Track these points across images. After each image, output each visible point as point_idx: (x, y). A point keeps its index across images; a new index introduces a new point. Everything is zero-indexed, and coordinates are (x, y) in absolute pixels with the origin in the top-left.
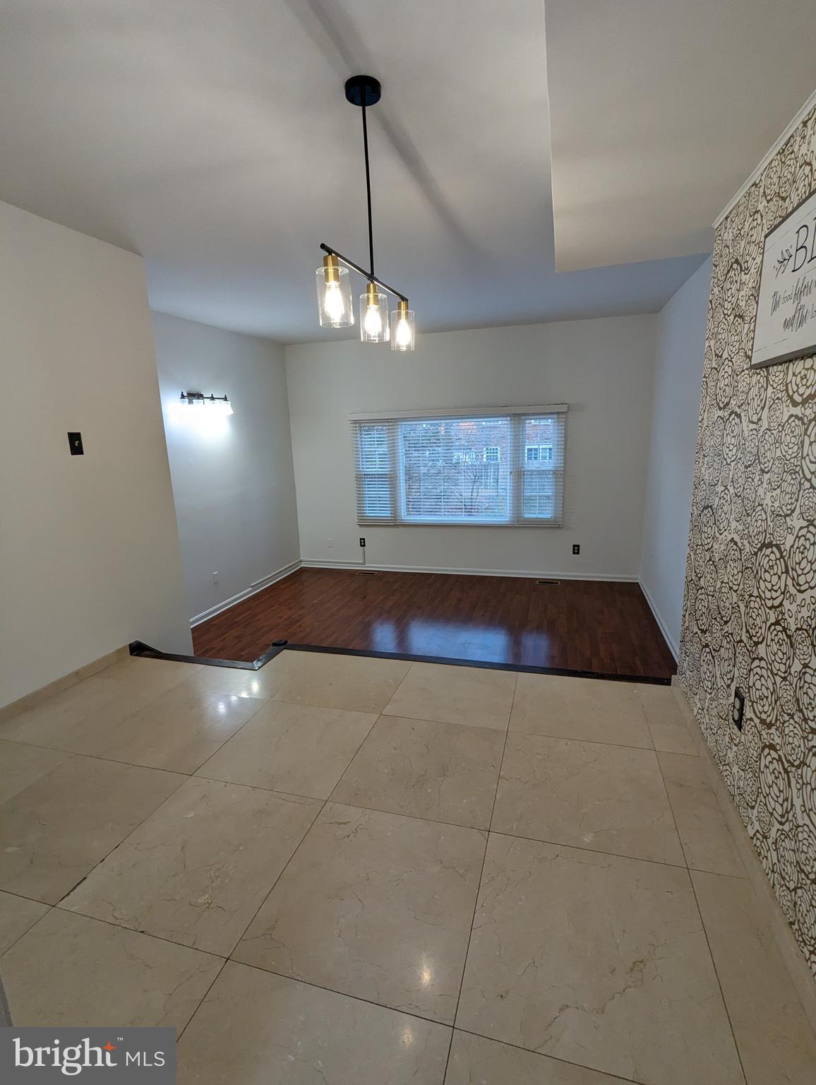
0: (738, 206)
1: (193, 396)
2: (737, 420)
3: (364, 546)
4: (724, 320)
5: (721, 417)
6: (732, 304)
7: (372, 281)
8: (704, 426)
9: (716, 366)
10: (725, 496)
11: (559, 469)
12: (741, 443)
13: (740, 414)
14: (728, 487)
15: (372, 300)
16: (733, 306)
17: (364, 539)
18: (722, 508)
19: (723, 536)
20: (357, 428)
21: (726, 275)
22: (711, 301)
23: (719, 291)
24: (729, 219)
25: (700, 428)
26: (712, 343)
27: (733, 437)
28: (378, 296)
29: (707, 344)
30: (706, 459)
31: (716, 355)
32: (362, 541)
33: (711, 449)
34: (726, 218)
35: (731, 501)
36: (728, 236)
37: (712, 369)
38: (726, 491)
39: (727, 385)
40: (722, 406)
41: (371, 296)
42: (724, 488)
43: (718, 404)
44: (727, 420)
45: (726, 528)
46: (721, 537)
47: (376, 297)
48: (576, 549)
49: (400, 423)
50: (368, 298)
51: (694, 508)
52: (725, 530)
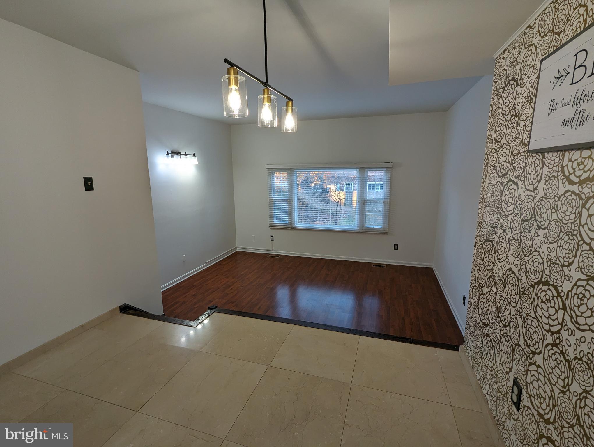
0: (514, 42)
1: (175, 153)
3: (273, 240)
4: (502, 118)
5: (500, 182)
6: (509, 108)
7: (266, 87)
8: (486, 186)
9: (496, 148)
10: (504, 237)
11: (387, 200)
12: (518, 203)
13: (517, 182)
14: (507, 231)
15: (266, 100)
16: (510, 109)
17: (273, 236)
18: (501, 245)
19: (502, 264)
20: (271, 173)
21: (504, 88)
22: (491, 105)
23: (498, 99)
24: (506, 52)
25: (482, 187)
26: (492, 132)
27: (511, 197)
28: (270, 97)
29: (488, 133)
30: (488, 208)
31: (496, 140)
32: (272, 237)
33: (492, 202)
34: (504, 51)
35: (509, 242)
36: (506, 63)
37: (492, 149)
38: (505, 234)
39: (506, 161)
40: (501, 175)
41: (266, 97)
42: (502, 231)
43: (498, 173)
44: (505, 185)
45: (504, 259)
46: (500, 264)
47: (269, 98)
48: (396, 247)
49: (295, 171)
50: (264, 98)
51: (478, 239)
52: (504, 261)
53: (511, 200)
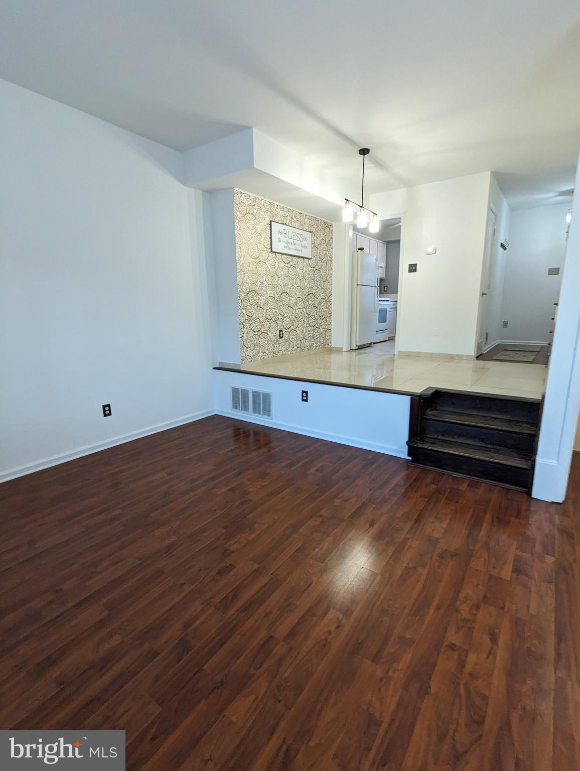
53: (263, 269)
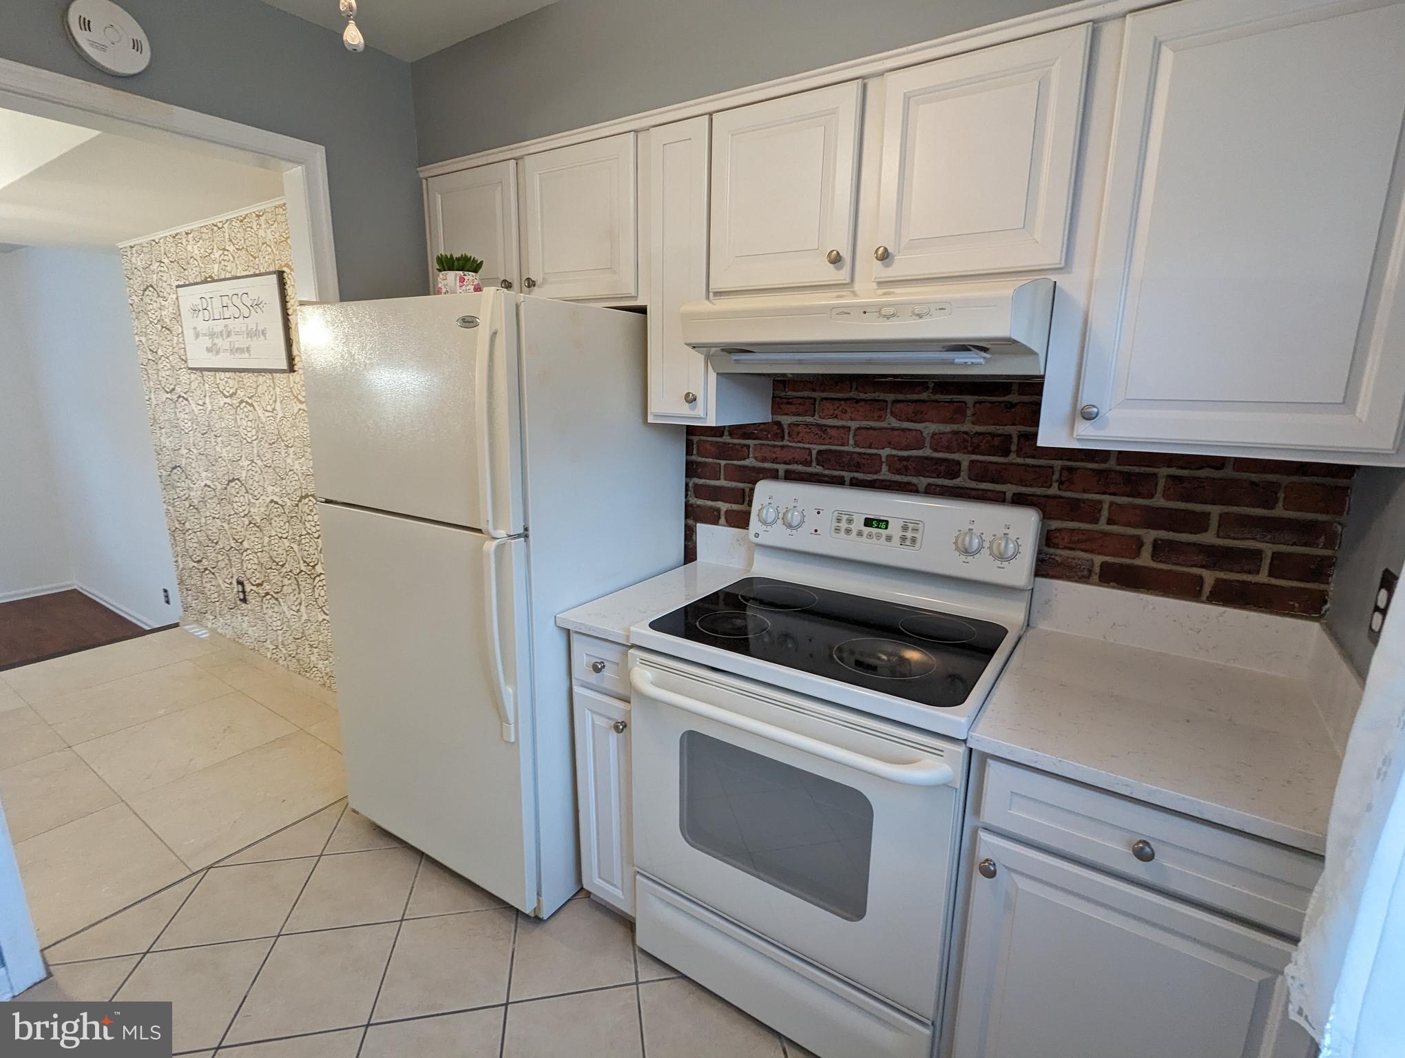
2: (186, 402)
